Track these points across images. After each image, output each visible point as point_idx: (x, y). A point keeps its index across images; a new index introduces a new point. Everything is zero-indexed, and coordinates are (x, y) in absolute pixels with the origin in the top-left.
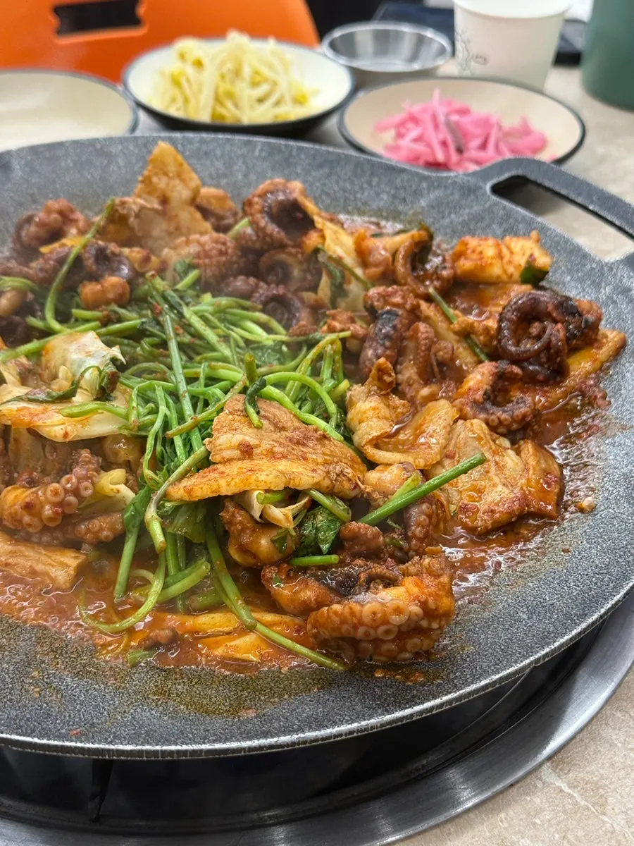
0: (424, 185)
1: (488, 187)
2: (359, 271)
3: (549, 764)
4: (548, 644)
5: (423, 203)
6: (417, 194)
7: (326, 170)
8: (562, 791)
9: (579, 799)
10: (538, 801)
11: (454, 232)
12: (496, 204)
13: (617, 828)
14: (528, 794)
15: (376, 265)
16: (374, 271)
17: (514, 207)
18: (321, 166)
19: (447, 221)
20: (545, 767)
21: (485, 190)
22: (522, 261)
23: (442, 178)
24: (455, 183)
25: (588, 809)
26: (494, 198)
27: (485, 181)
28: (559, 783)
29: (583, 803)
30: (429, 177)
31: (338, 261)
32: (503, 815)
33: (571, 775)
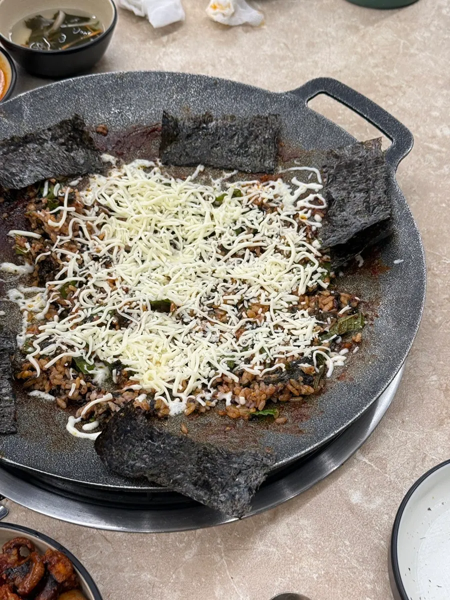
3: (359, 450)
8: (366, 463)
9: (374, 466)
10: (355, 470)
13: (392, 479)
14: (350, 467)
20: (357, 452)
25: (378, 471)
28: (364, 460)
29: (376, 468)
32: (340, 479)
33: (369, 455)
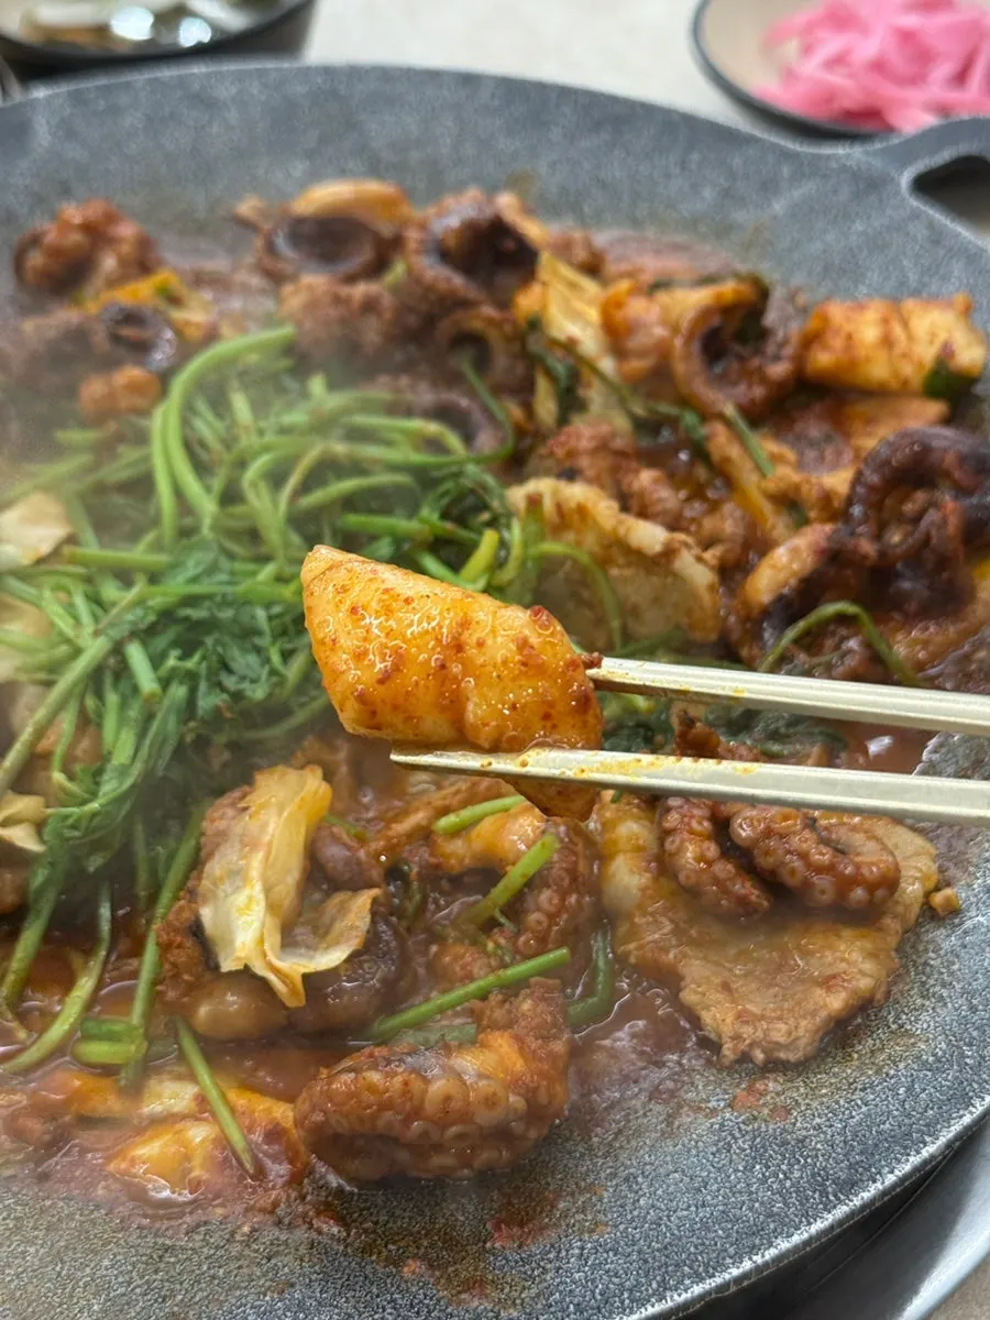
0: (786, 171)
1: (906, 179)
2: (607, 365)
4: (753, 1249)
5: (779, 206)
6: (769, 187)
7: (605, 136)
11: (826, 269)
12: (915, 216)
15: (641, 354)
16: (637, 365)
17: (948, 222)
18: (597, 126)
19: (817, 246)
21: (898, 185)
22: (927, 354)
23: (819, 157)
24: (844, 168)
26: (915, 203)
27: (904, 165)
30: (797, 155)
31: (570, 346)
